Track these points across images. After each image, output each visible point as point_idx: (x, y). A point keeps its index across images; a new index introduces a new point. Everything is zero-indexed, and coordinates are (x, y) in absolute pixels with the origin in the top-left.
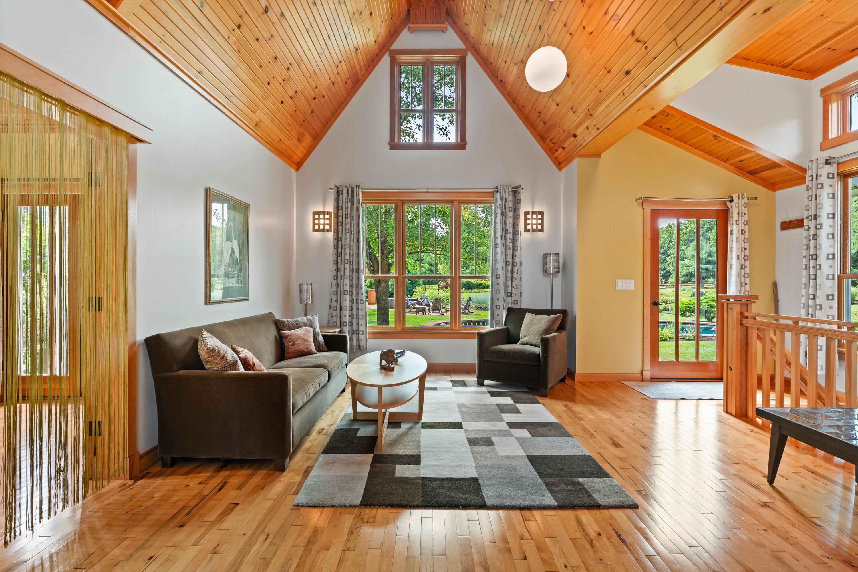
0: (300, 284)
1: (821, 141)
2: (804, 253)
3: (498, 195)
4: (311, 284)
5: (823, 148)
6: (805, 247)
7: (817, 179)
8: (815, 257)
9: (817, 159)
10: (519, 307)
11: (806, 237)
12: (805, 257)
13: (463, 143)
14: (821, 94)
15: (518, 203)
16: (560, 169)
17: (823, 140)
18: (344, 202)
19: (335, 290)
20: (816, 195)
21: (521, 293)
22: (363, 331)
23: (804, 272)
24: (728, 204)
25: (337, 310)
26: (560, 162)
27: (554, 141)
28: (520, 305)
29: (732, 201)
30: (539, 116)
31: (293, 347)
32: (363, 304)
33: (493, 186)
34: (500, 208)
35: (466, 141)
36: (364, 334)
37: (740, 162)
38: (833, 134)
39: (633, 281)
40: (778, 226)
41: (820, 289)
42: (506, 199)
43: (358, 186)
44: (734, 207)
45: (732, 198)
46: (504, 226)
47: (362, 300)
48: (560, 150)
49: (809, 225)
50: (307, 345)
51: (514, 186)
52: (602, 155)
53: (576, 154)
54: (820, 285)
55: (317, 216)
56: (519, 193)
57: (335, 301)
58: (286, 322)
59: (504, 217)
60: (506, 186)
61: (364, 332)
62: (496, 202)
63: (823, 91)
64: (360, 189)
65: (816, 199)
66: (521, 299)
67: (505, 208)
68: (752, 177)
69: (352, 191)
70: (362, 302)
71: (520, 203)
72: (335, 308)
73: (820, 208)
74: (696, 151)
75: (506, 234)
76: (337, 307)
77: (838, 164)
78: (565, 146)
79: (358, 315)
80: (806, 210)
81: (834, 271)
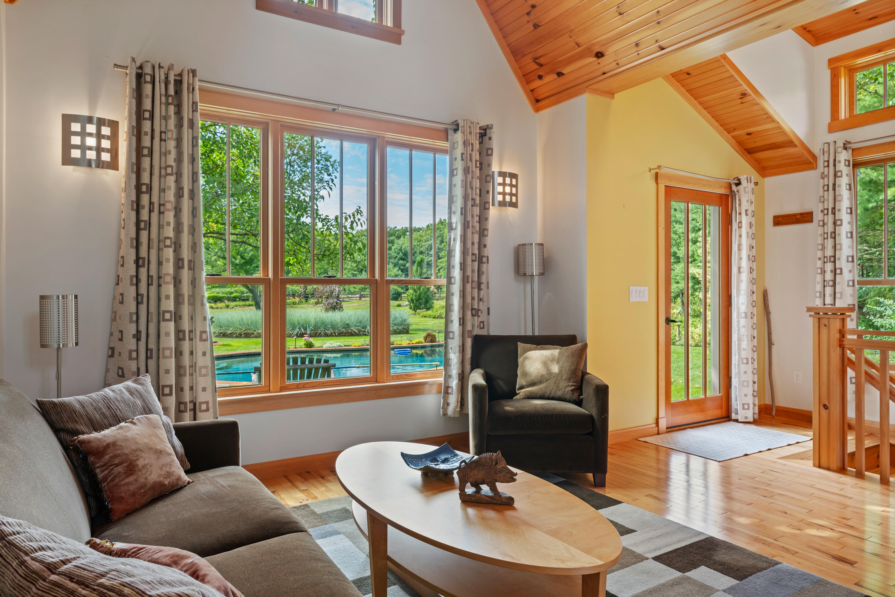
0: (42, 297)
1: (829, 121)
2: (819, 254)
3: (459, 137)
4: (76, 297)
5: (831, 129)
6: (820, 247)
7: (835, 166)
8: (834, 259)
9: (835, 142)
10: (486, 334)
11: (821, 235)
12: (820, 259)
13: (397, 30)
14: (829, 65)
15: (488, 155)
16: (537, 110)
17: (832, 120)
18: (157, 102)
19: (134, 310)
20: (834, 185)
21: (488, 309)
22: (207, 403)
23: (819, 278)
24: (734, 188)
25: (137, 358)
26: (539, 98)
27: (542, 60)
28: (488, 329)
29: (738, 184)
30: (528, 14)
31: (131, 479)
32: (206, 340)
33: (448, 119)
34: (462, 160)
35: (403, 28)
36: (211, 410)
37: (748, 134)
38: (843, 114)
39: (647, 288)
40: (769, 221)
41: (841, 298)
42: (472, 144)
43: (194, 72)
44: (742, 192)
45: (739, 180)
46: (469, 191)
47: (205, 332)
48: (550, 78)
49: (824, 221)
50: (164, 465)
51: (481, 124)
52: (615, 95)
53: (587, 87)
54: (841, 293)
55: (76, 127)
56: (490, 139)
57: (134, 336)
58: (77, 406)
59: (469, 177)
60: (472, 123)
61: (211, 405)
62: (453, 147)
63: (831, 61)
64: (197, 79)
65: (834, 189)
66: (488, 319)
67: (471, 160)
68: (749, 156)
69: (179, 83)
70: (204, 336)
71: (492, 155)
72: (134, 355)
73: (840, 201)
74: (704, 111)
75: (472, 206)
76: (137, 351)
77: (853, 150)
78: (565, 71)
79: (193, 366)
80: (820, 202)
81: (854, 276)
